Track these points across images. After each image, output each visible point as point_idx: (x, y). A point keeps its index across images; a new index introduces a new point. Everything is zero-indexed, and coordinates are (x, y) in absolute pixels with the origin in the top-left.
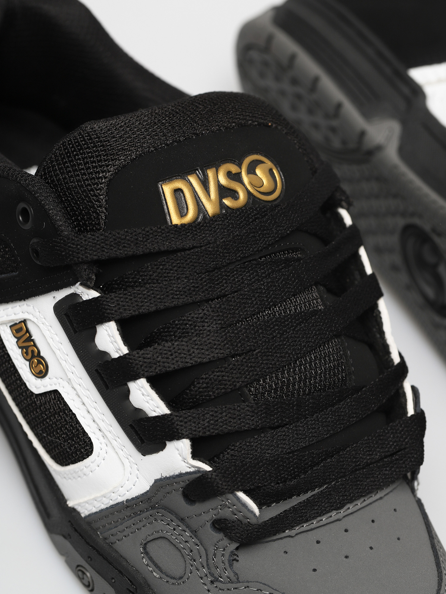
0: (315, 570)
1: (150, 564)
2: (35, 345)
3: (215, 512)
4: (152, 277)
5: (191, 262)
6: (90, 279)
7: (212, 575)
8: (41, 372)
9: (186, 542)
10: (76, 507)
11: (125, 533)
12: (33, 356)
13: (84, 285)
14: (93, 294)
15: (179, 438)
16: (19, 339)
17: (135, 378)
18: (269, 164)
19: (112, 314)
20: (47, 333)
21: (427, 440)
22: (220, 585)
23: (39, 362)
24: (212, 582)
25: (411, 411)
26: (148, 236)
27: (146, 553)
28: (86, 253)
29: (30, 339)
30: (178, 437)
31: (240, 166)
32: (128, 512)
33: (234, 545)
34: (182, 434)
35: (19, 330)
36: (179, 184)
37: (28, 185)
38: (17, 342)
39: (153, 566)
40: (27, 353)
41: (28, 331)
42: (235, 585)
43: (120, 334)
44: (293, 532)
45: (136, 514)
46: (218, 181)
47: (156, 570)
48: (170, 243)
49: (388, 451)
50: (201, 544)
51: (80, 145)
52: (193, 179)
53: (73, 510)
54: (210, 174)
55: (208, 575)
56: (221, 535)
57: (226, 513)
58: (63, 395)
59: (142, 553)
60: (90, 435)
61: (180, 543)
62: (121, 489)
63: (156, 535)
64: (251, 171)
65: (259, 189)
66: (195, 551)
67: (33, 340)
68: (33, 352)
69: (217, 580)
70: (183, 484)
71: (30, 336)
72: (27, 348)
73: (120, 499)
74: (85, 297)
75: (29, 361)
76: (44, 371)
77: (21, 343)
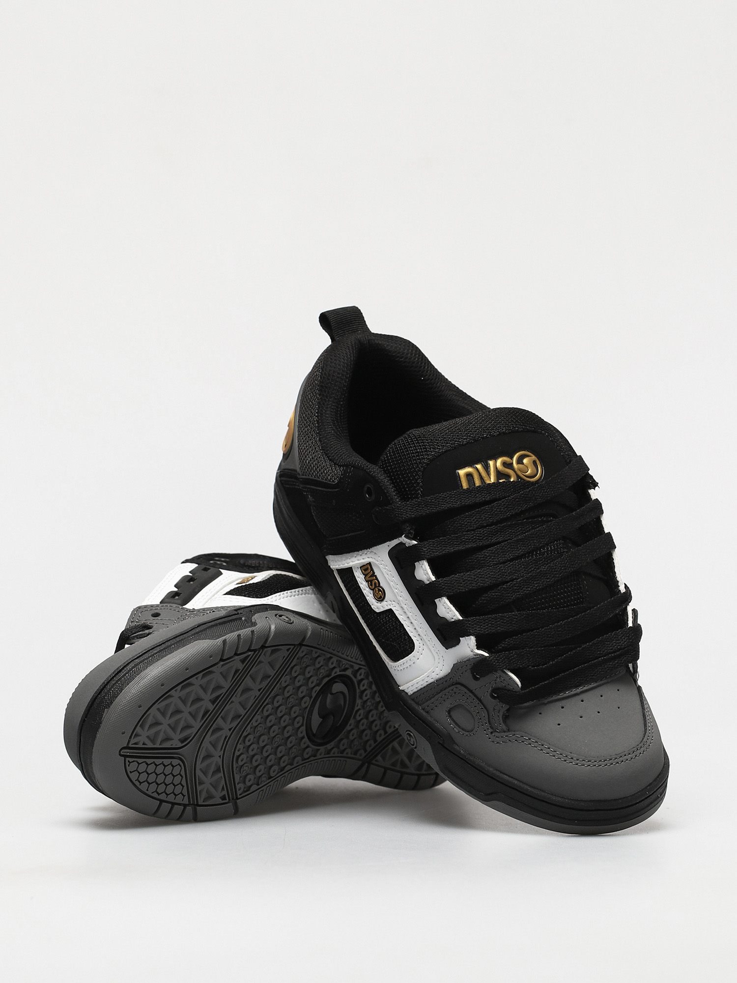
0: (559, 725)
1: (452, 722)
2: (377, 579)
3: (492, 685)
4: (451, 529)
5: (476, 518)
6: (411, 533)
7: (492, 728)
8: (381, 597)
9: (475, 707)
10: (404, 689)
11: (436, 704)
12: (376, 587)
13: (406, 537)
14: (413, 542)
16: (366, 575)
17: (440, 596)
18: (534, 457)
19: (425, 555)
20: (384, 571)
21: (642, 644)
22: (497, 734)
23: (380, 591)
24: (492, 733)
25: (630, 624)
26: (446, 498)
27: (450, 716)
28: (407, 514)
29: (373, 575)
30: (468, 635)
31: (512, 458)
33: (506, 708)
34: (470, 632)
35: (366, 570)
36: (469, 470)
37: (370, 472)
38: (365, 578)
39: (454, 724)
40: (371, 585)
41: (372, 570)
42: (506, 734)
43: (430, 568)
44: (546, 701)
45: (442, 690)
46: (497, 468)
47: (456, 727)
48: (461, 501)
49: (612, 649)
50: (485, 708)
51: (405, 445)
52: (479, 466)
53: (403, 692)
54: (491, 463)
55: (490, 728)
56: (497, 701)
57: (499, 684)
58: (396, 612)
59: (448, 717)
60: (412, 637)
61: (471, 708)
62: (433, 674)
63: (456, 704)
64: (520, 461)
65: (525, 474)
66: (481, 713)
67: (376, 576)
68: (375, 583)
69: (496, 731)
70: (469, 667)
71: (374, 573)
72: (371, 581)
74: (408, 545)
75: (373, 590)
76: (383, 597)
77: (368, 579)
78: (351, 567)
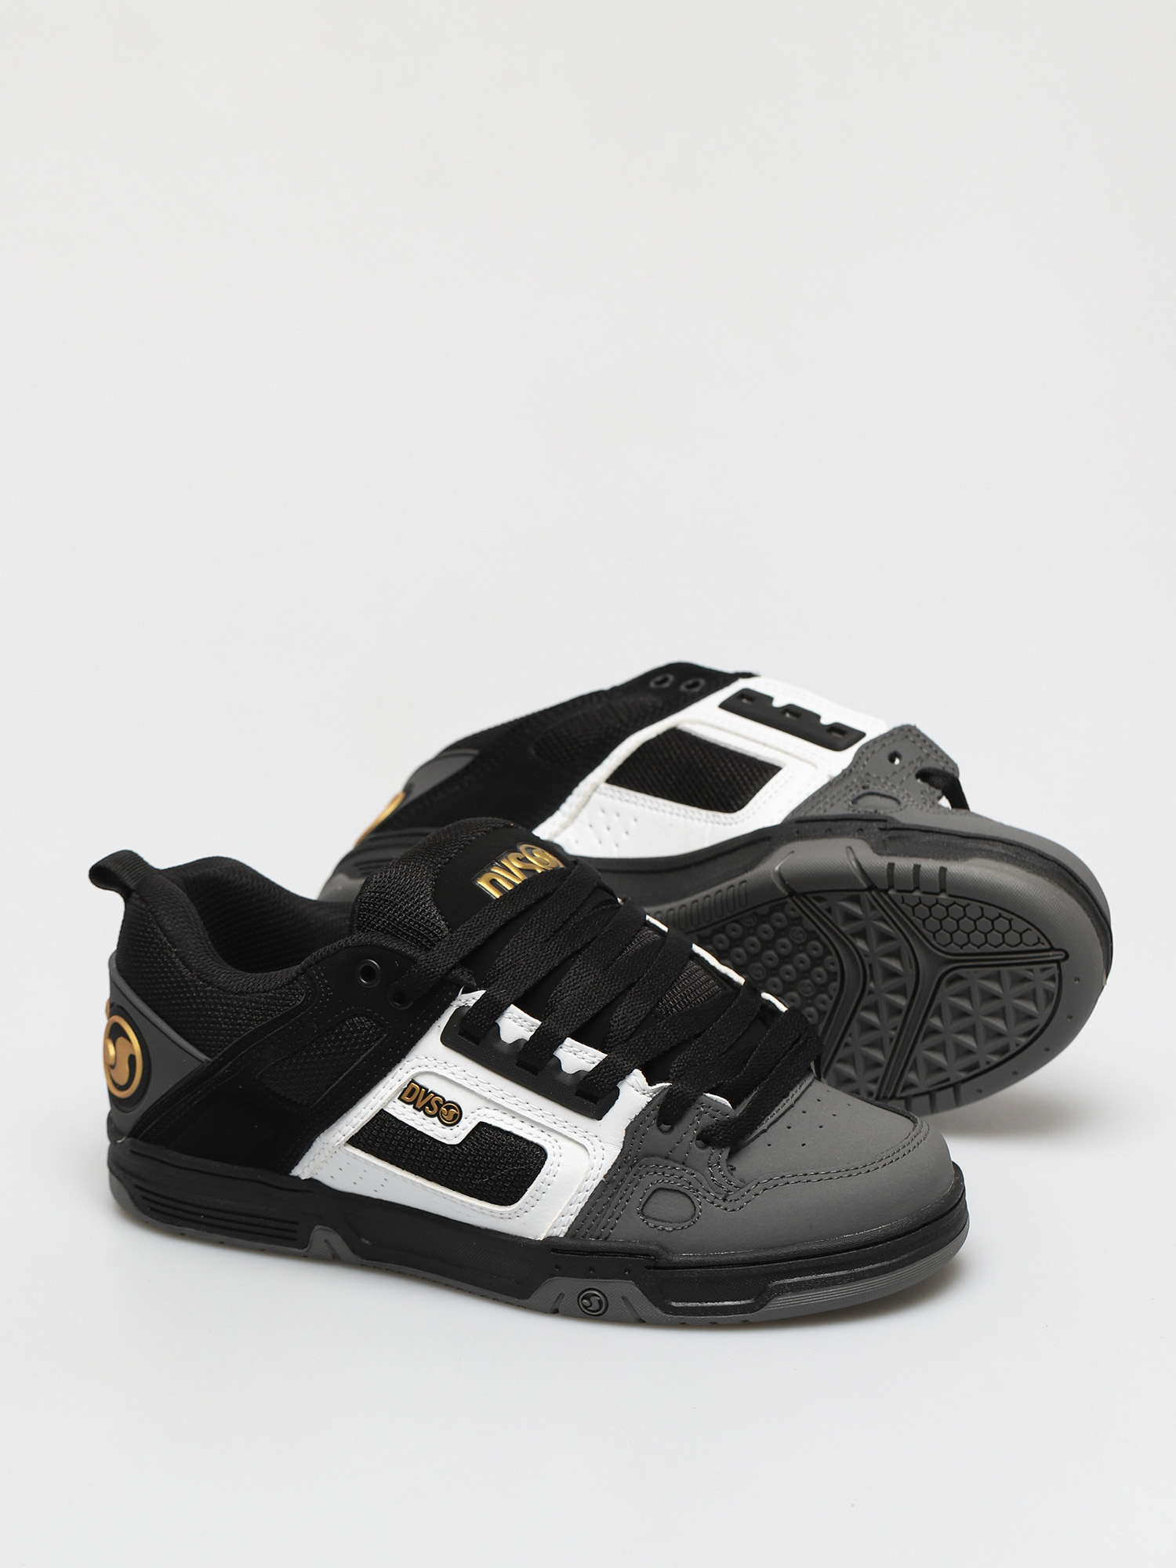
0: (804, 1145)
1: (657, 1223)
2: (436, 1095)
3: (695, 1126)
6: (470, 983)
8: (455, 1115)
9: (681, 1177)
10: (550, 1234)
11: (616, 1216)
12: (438, 1107)
13: (464, 992)
14: (479, 994)
15: (629, 1072)
16: (414, 1103)
17: (559, 1044)
19: (507, 998)
23: (448, 1108)
24: (724, 1200)
27: (647, 1218)
29: (427, 1093)
30: (627, 1073)
32: (611, 1190)
33: (726, 1152)
34: (629, 1067)
35: (410, 1095)
38: (414, 1107)
39: (661, 1224)
40: (431, 1109)
41: (421, 1087)
42: (746, 1189)
43: (525, 1012)
45: (618, 1187)
47: (666, 1224)
50: (696, 1171)
53: (549, 1239)
55: (717, 1196)
56: (710, 1149)
57: (705, 1121)
58: (489, 1122)
59: (644, 1220)
60: (536, 1141)
61: (675, 1183)
62: (592, 1171)
63: (649, 1192)
66: (694, 1182)
67: (431, 1092)
68: (436, 1103)
71: (427, 1090)
72: (429, 1104)
73: (596, 1183)
74: (471, 1004)
75: (437, 1115)
76: (458, 1113)
77: (420, 1104)
78: (382, 1109)
